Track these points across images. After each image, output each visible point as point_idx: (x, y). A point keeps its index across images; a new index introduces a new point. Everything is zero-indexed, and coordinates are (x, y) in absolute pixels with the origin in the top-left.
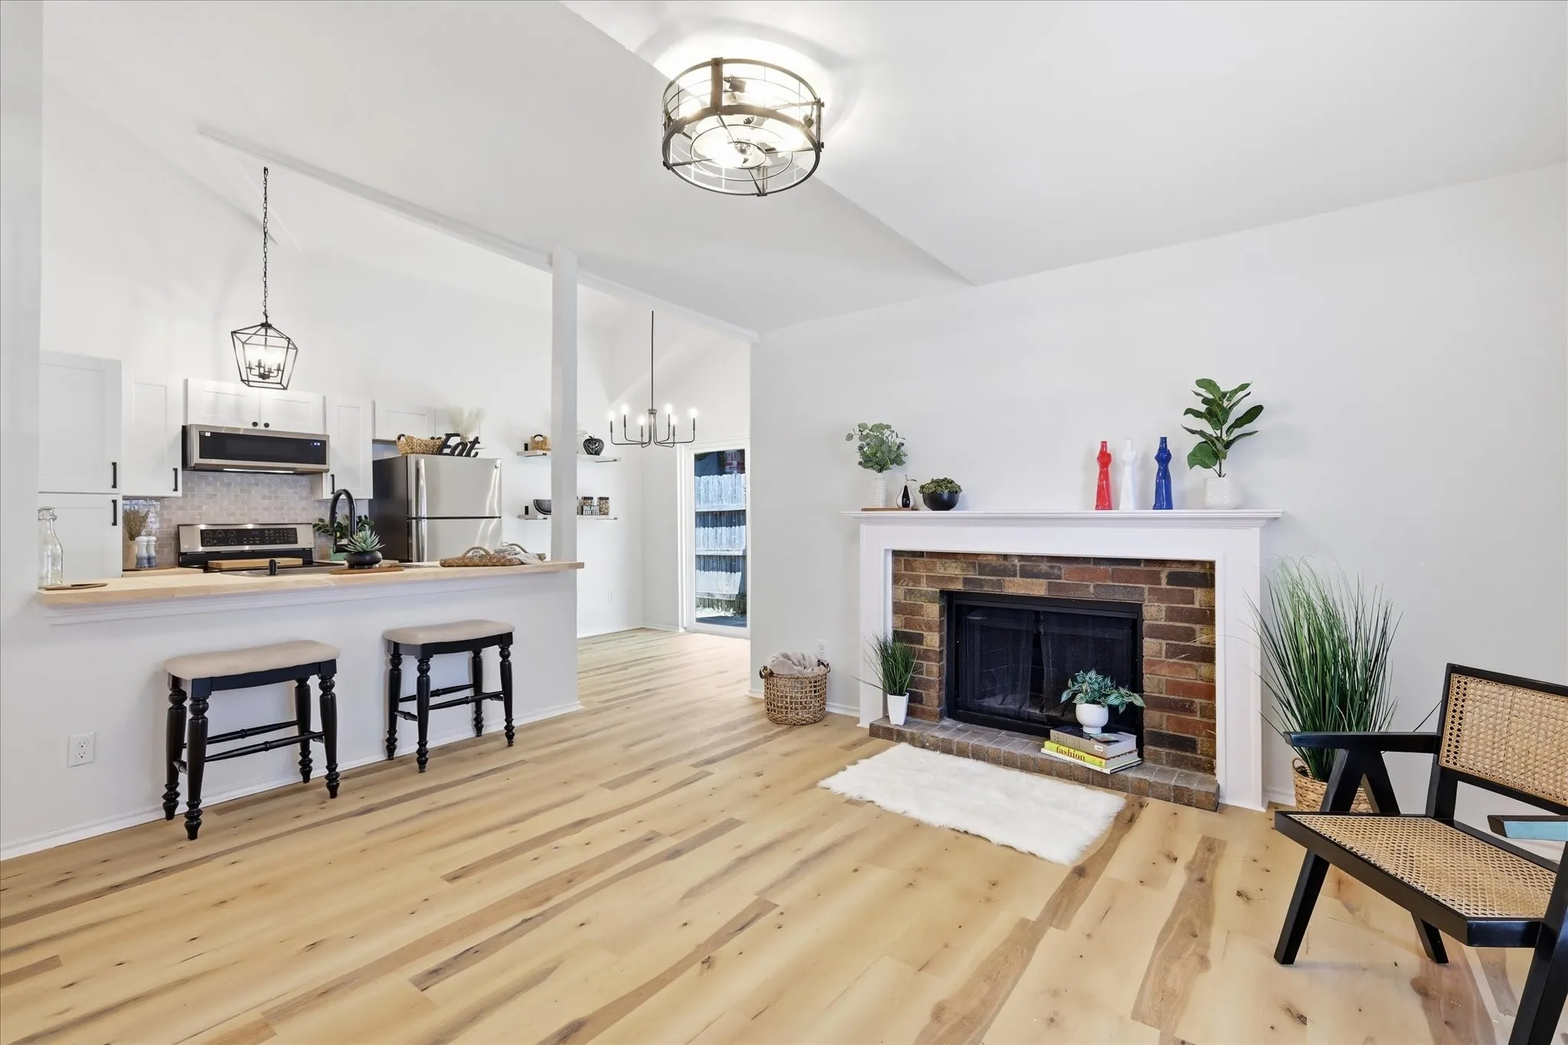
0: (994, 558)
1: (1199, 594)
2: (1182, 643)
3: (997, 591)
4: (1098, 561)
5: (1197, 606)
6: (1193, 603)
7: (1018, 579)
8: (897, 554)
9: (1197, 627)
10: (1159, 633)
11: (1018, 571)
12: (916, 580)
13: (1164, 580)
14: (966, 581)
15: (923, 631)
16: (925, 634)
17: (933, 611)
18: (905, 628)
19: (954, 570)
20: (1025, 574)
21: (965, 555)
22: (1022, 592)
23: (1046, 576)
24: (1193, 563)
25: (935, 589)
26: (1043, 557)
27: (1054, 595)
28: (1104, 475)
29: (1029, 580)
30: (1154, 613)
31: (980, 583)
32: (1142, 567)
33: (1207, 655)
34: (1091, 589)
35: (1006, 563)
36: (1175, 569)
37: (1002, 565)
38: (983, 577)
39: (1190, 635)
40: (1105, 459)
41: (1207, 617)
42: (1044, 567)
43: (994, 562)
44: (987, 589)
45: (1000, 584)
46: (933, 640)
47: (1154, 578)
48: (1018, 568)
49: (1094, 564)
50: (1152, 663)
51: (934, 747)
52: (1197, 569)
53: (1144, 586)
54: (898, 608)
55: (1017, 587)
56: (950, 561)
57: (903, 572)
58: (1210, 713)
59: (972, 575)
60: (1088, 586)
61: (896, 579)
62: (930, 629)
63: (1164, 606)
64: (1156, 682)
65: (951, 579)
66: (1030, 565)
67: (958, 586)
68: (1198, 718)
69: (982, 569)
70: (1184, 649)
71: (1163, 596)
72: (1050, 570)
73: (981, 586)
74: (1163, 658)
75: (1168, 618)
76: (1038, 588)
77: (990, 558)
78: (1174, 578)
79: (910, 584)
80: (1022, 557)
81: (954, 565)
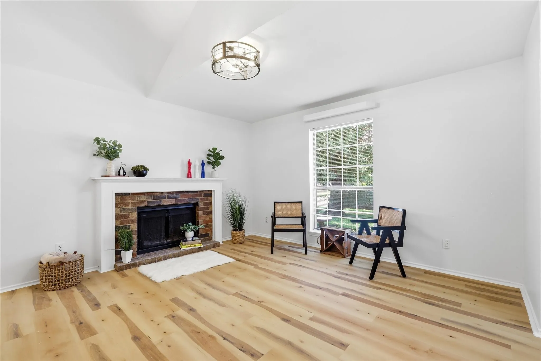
0: (159, 193)
1: (209, 198)
2: (206, 211)
3: (160, 204)
4: (188, 192)
5: (209, 201)
6: (208, 201)
7: (167, 200)
8: (117, 195)
9: (209, 206)
10: (202, 209)
11: (167, 197)
12: (127, 204)
13: (203, 196)
14: (148, 202)
15: (130, 224)
16: (131, 225)
17: (134, 215)
18: (121, 224)
19: (143, 199)
20: (169, 198)
21: (148, 193)
22: (167, 203)
23: (175, 198)
24: (208, 191)
25: (135, 207)
26: (174, 192)
27: (177, 203)
28: (189, 168)
29: (170, 199)
30: (201, 204)
31: (154, 202)
32: (199, 193)
33: (211, 213)
34: (187, 200)
35: (163, 195)
36: (205, 192)
37: (162, 195)
38: (154, 200)
39: (207, 208)
40: (189, 164)
41: (211, 204)
42: (174, 195)
43: (158, 195)
44: (156, 204)
45: (161, 202)
46: (134, 226)
47: (200, 195)
48: (167, 196)
49: (188, 193)
50: (200, 217)
51: (149, 263)
52: (209, 192)
53: (199, 198)
54: (118, 217)
55: (166, 202)
56: (142, 196)
57: (120, 202)
58: (211, 226)
59: (151, 200)
60: (186, 199)
61: (117, 205)
62: (133, 222)
63: (203, 202)
64: (201, 222)
65: (142, 202)
66: (170, 195)
67: (145, 204)
68: (209, 228)
69: (154, 198)
70: (207, 212)
71: (203, 200)
72: (176, 196)
73: (154, 203)
74: (203, 215)
75: (204, 205)
76: (173, 202)
77: (157, 193)
78: (205, 195)
79: (124, 207)
80: (168, 193)
81: (143, 197)
